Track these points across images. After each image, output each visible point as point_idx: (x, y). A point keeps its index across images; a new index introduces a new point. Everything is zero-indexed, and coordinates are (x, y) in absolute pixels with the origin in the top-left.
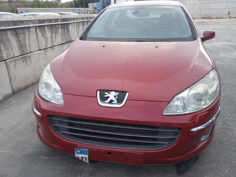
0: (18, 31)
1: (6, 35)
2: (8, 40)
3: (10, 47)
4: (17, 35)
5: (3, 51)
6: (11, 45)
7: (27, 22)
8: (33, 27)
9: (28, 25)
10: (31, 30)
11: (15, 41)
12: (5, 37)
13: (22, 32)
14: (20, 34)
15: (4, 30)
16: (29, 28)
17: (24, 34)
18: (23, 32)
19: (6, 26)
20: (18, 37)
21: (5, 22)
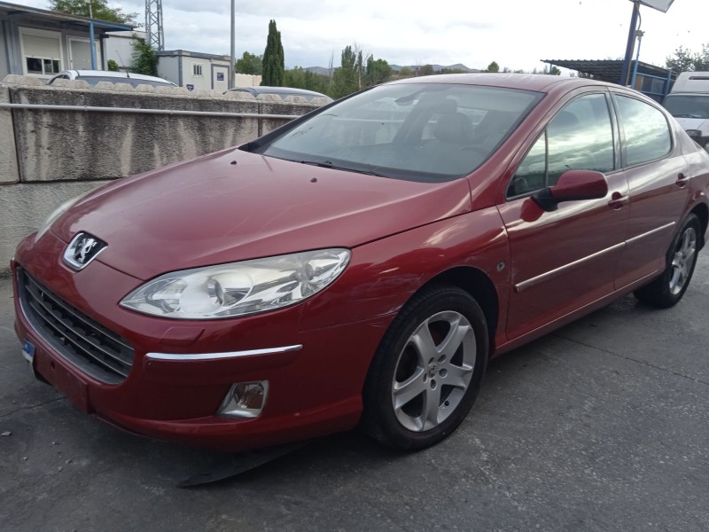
0: (207, 123)
1: (174, 127)
2: (176, 138)
3: (177, 152)
4: (201, 129)
5: (157, 158)
6: (180, 150)
7: (239, 105)
8: (252, 118)
9: (240, 112)
10: (243, 125)
11: (193, 142)
12: (167, 130)
13: (217, 126)
14: (211, 130)
15: (170, 116)
16: (239, 119)
17: (222, 130)
18: (220, 126)
19: (177, 108)
20: (204, 135)
21: (178, 99)
